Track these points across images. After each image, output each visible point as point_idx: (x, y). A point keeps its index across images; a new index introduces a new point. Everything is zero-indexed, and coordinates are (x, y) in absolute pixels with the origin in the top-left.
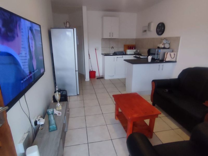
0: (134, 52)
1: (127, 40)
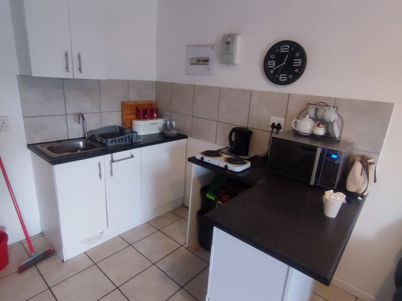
0: (158, 128)
1: (129, 84)
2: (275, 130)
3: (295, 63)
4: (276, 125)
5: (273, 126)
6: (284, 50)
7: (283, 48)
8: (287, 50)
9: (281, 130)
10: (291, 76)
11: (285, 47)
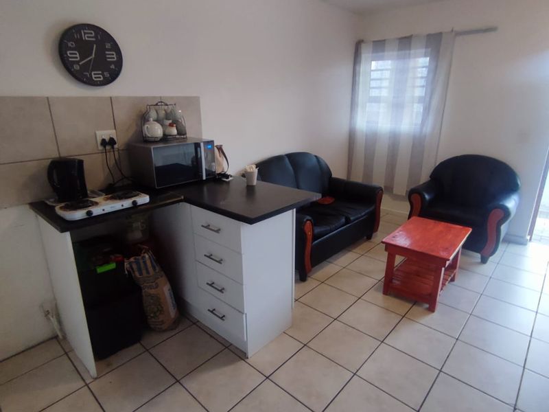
2: (108, 147)
3: (108, 56)
4: (107, 140)
5: (104, 143)
6: (88, 37)
7: (85, 33)
8: (92, 37)
9: (116, 146)
10: (107, 74)
11: (88, 33)
